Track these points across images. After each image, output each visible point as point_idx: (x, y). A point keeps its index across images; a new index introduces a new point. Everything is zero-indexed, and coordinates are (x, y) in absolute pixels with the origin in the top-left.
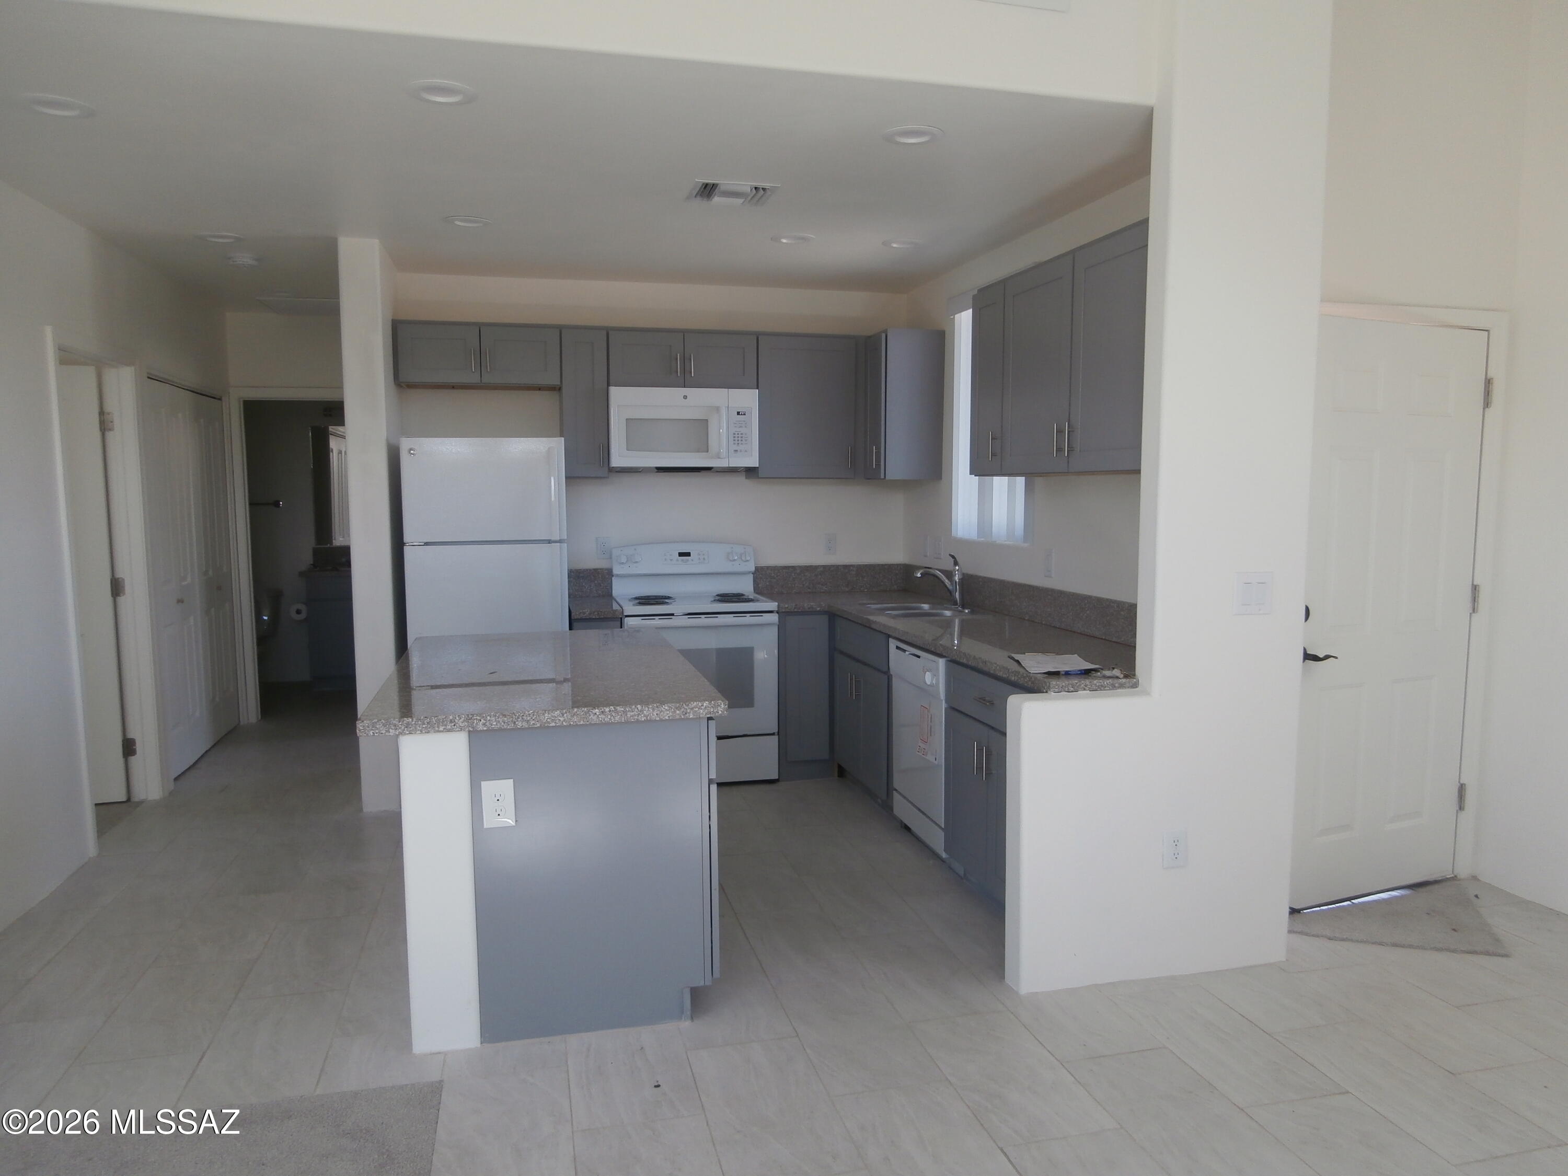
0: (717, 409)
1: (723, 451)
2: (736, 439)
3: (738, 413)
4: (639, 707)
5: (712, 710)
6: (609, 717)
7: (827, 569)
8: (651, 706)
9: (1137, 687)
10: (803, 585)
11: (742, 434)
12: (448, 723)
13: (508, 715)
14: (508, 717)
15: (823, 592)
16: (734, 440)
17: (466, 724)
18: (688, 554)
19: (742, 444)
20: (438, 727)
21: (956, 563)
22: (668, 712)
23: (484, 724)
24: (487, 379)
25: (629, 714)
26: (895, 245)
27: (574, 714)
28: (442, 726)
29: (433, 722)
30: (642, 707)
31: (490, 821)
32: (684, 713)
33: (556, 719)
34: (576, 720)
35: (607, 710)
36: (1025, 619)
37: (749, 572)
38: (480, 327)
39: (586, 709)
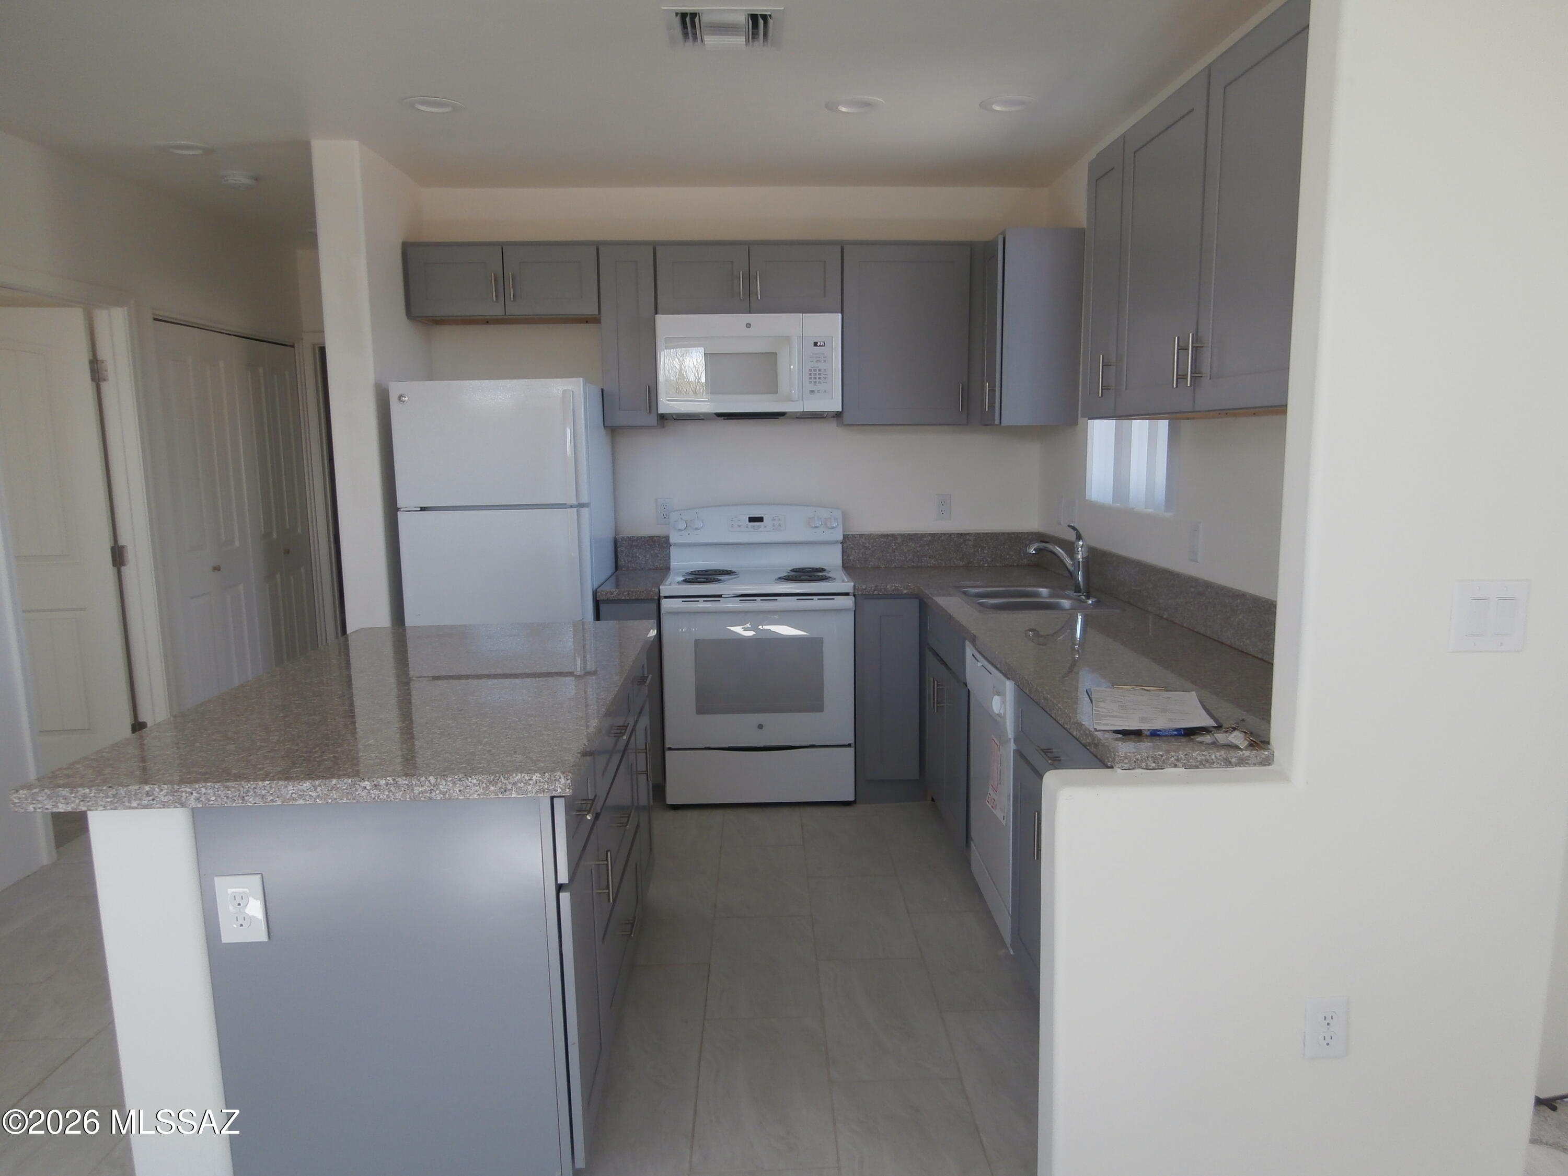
0: (788, 339)
1: (795, 392)
2: (813, 376)
3: (815, 344)
4: (432, 779)
5: (546, 787)
6: (387, 793)
7: (935, 538)
8: (450, 779)
9: (1269, 764)
10: (906, 558)
11: (820, 370)
12: (144, 796)
13: (233, 787)
14: (233, 790)
15: (931, 567)
16: (811, 378)
17: (171, 798)
18: (760, 519)
19: (820, 383)
20: (129, 802)
21: (1079, 537)
22: (477, 788)
23: (197, 799)
24: (514, 309)
25: (417, 790)
26: (997, 108)
27: (333, 788)
28: (135, 800)
29: (121, 794)
30: (437, 779)
31: (230, 934)
32: (502, 790)
33: (305, 794)
34: (335, 797)
35: (383, 782)
36: (1162, 617)
37: (837, 542)
38: (502, 247)
39: (350, 781)
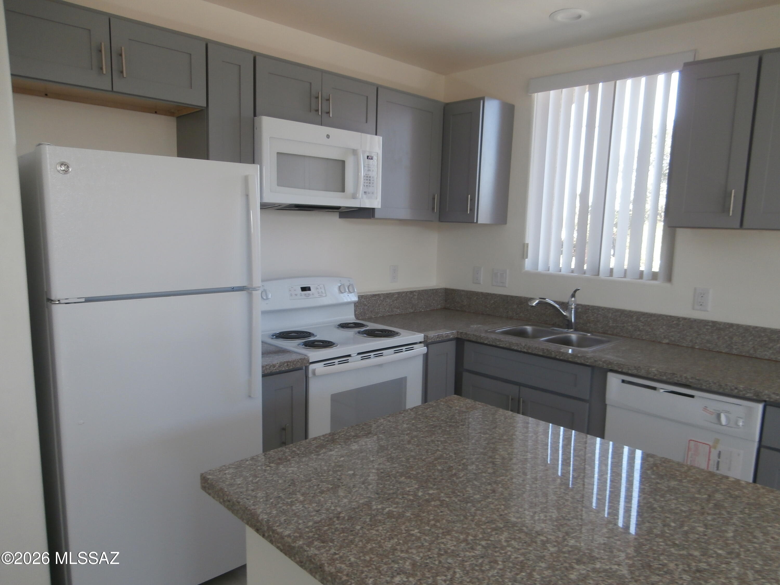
0: (355, 152)
2: (366, 181)
3: (368, 158)
11: (370, 177)
18: (308, 289)
19: (370, 186)
37: (353, 302)
38: (110, 19)
